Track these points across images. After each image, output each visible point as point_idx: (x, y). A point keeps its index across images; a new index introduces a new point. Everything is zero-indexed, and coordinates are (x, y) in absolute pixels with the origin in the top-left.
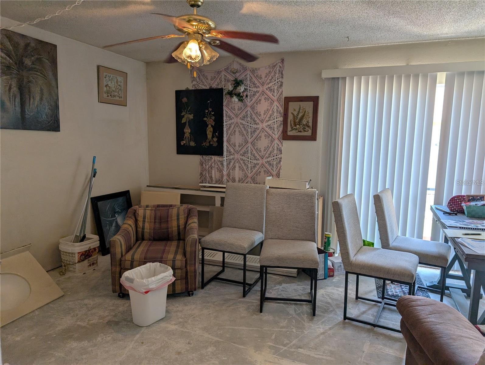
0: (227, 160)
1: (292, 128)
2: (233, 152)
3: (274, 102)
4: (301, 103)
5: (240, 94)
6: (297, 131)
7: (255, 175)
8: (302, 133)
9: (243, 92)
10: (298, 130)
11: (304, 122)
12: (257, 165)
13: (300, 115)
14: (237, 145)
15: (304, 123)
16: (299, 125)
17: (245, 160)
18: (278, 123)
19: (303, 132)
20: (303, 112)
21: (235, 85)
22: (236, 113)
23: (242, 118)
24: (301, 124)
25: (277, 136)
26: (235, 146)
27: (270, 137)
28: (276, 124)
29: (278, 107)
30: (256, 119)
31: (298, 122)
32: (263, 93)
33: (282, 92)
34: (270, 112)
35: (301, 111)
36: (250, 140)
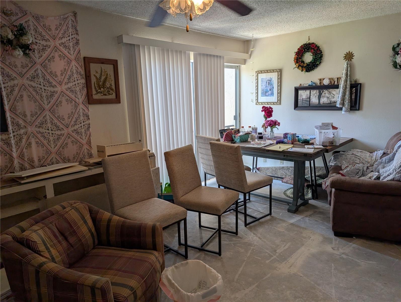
0: (14, 136)
1: (97, 91)
2: (24, 125)
3: (71, 61)
4: (102, 65)
6: (102, 94)
7: (61, 149)
8: (106, 96)
11: (108, 85)
12: (61, 136)
13: (103, 78)
14: (28, 114)
15: (108, 86)
16: (104, 88)
17: (44, 132)
18: (80, 86)
19: (108, 95)
20: (106, 75)
22: (20, 71)
23: (30, 78)
24: (105, 87)
25: (81, 101)
26: (25, 116)
27: (73, 102)
28: (78, 87)
29: (77, 68)
30: (51, 80)
31: (101, 85)
32: (56, 49)
33: (80, 51)
34: (69, 73)
35: (103, 74)
36: (47, 107)
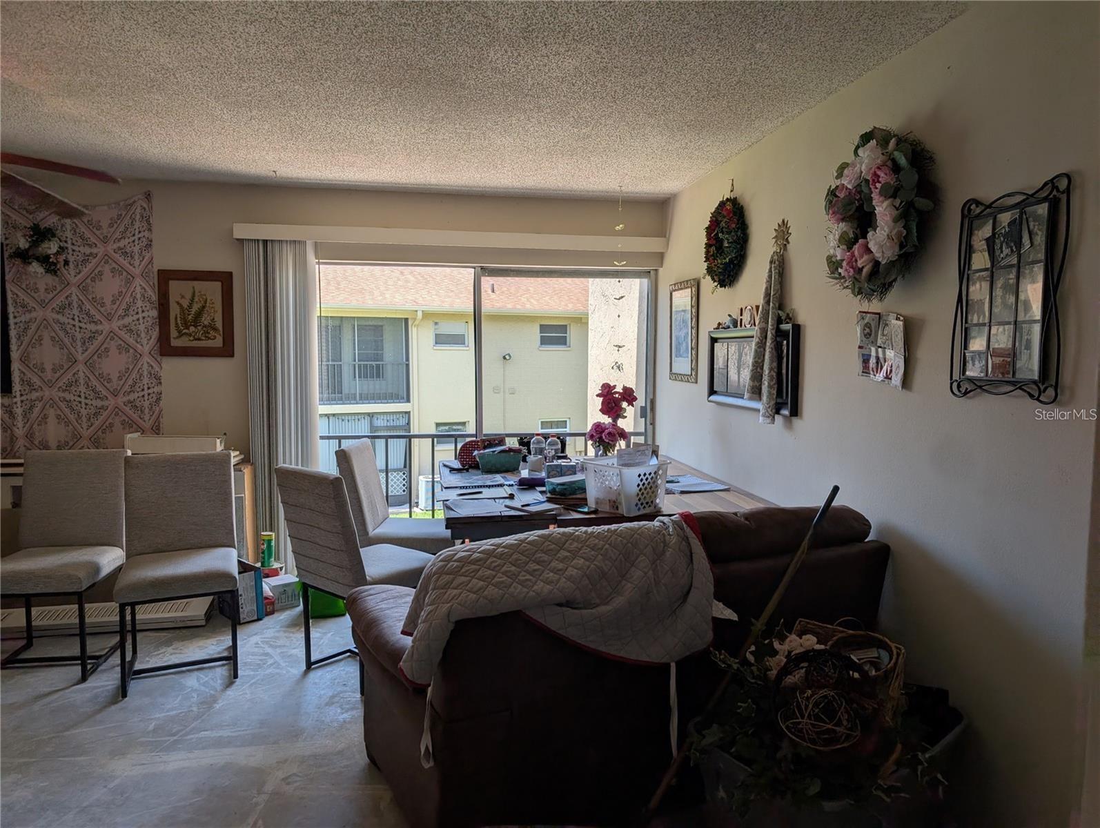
0: (22, 401)
1: (179, 332)
2: (40, 384)
3: (133, 278)
4: (196, 283)
5: (48, 257)
6: (192, 338)
7: (100, 432)
8: (202, 342)
9: (58, 253)
10: (194, 337)
11: (205, 320)
12: (101, 411)
13: (196, 307)
14: (48, 367)
15: (206, 323)
16: (196, 326)
17: (72, 400)
18: (148, 321)
19: (206, 340)
20: (202, 302)
21: (34, 239)
22: (42, 298)
23: (58, 309)
24: (198, 324)
25: (147, 349)
26: (43, 370)
27: (131, 351)
28: (143, 323)
29: (144, 290)
30: (93, 312)
31: (193, 320)
32: (107, 258)
33: (152, 259)
34: (128, 299)
35: (196, 299)
36: (80, 358)
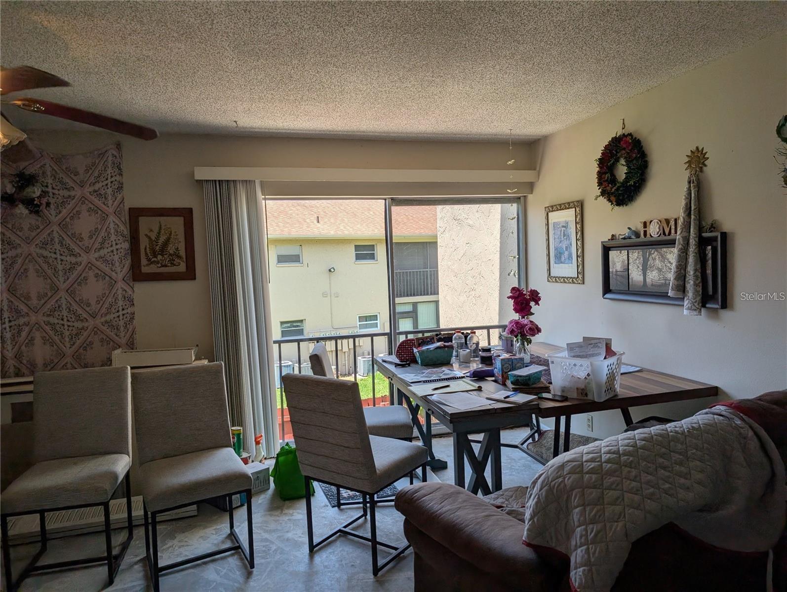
0: (10, 327)
1: (149, 260)
2: (27, 311)
3: (107, 215)
4: (162, 219)
5: (33, 200)
6: (160, 265)
7: (81, 350)
8: (167, 268)
9: (39, 197)
10: (161, 264)
11: (171, 249)
12: (83, 331)
13: (162, 239)
14: (33, 295)
15: (171, 252)
16: (163, 255)
17: (56, 323)
18: (121, 252)
19: (171, 266)
20: (168, 234)
21: (20, 184)
22: (27, 235)
23: (41, 245)
24: (164, 253)
25: (120, 276)
26: (28, 298)
27: (107, 278)
28: (117, 254)
29: (117, 225)
30: (72, 246)
31: (159, 250)
32: (83, 200)
33: (123, 200)
34: (103, 234)
35: (163, 232)
36: (63, 286)
